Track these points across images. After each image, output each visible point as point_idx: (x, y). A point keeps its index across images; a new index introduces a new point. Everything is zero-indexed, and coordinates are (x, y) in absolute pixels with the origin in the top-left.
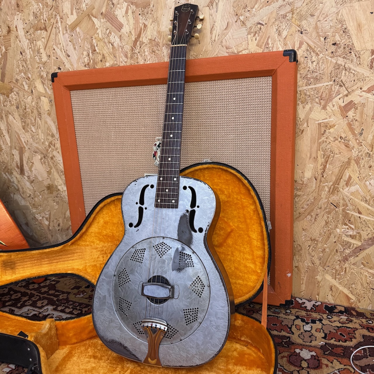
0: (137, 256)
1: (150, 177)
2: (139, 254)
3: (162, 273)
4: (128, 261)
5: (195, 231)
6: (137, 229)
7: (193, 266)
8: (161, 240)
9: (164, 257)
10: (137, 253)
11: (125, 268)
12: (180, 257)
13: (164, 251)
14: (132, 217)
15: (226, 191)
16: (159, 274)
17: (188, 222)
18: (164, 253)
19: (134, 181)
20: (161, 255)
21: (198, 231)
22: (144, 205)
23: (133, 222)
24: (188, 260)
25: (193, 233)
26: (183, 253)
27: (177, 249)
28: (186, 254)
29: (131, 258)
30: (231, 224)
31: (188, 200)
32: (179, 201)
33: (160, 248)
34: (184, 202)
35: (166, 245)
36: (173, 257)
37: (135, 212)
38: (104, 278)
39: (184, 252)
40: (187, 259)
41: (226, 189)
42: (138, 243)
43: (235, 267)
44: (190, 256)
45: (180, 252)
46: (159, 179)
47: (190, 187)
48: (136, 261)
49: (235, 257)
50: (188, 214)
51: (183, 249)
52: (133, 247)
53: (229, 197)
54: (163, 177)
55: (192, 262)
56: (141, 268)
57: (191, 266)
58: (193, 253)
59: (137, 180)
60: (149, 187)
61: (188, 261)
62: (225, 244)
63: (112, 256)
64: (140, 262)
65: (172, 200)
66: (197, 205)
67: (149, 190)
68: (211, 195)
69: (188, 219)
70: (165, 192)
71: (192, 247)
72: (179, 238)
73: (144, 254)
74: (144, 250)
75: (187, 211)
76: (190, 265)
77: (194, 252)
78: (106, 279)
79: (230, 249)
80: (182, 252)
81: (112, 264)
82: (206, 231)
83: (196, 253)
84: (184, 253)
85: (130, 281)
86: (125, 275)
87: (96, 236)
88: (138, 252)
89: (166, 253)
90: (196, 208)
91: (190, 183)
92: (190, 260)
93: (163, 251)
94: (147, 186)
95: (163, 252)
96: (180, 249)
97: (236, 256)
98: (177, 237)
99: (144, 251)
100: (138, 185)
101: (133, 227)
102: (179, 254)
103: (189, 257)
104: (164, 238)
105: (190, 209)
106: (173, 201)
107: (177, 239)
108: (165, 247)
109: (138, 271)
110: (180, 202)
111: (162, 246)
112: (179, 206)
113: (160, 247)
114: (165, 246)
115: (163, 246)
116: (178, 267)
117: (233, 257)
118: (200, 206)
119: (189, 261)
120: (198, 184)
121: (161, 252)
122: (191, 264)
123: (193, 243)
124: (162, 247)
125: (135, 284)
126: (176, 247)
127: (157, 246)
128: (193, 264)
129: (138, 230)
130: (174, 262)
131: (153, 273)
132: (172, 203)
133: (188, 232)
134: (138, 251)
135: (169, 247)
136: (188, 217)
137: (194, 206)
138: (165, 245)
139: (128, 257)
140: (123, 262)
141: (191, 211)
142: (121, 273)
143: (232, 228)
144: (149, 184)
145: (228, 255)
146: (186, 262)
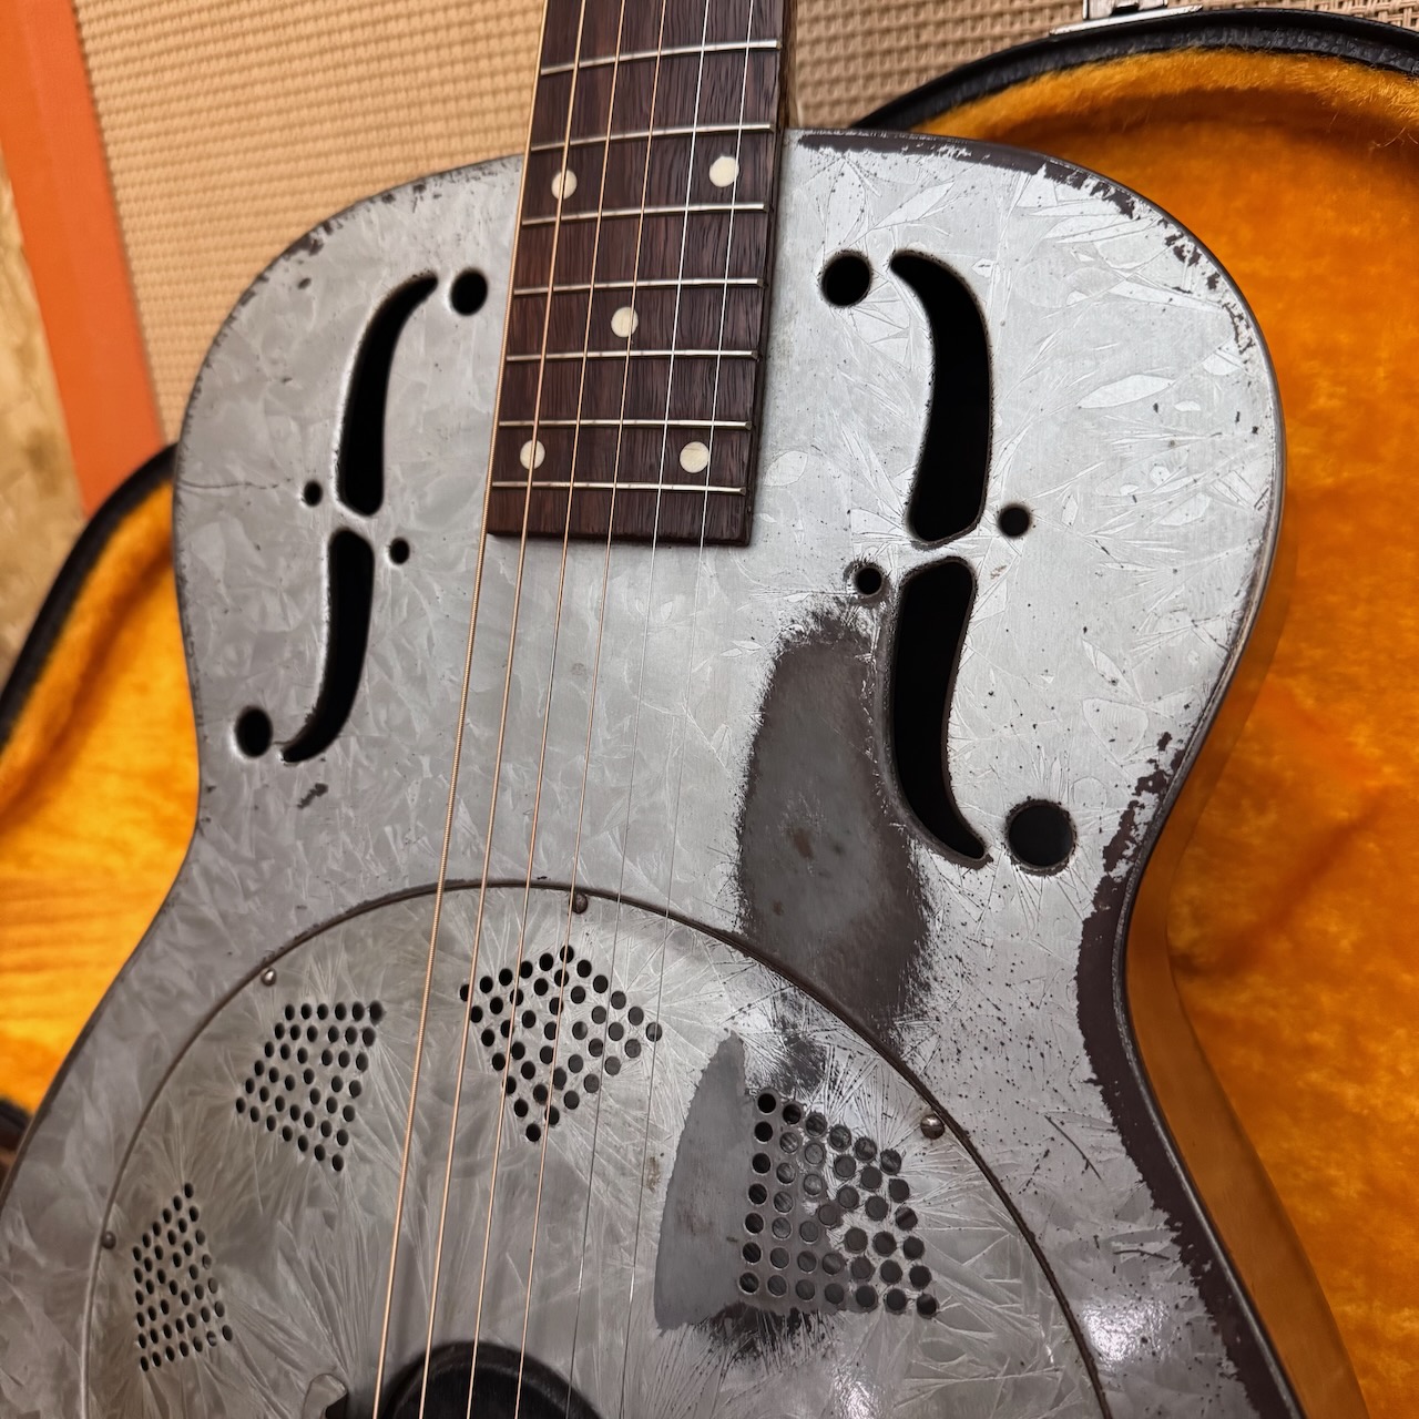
0: (299, 1080)
1: (444, 187)
2: (314, 1063)
3: (540, 1324)
4: (215, 1112)
5: (966, 847)
6: (308, 771)
7: (928, 1308)
8: (552, 931)
9: (570, 1139)
10: (302, 1041)
11: (188, 1191)
12: (760, 1163)
13: (576, 1063)
14: (266, 645)
15: (1323, 384)
16: (513, 1334)
17: (876, 721)
18: (574, 1082)
19: (290, 251)
20: (536, 1113)
21: (998, 850)
22: (386, 509)
23: (269, 705)
24: (857, 1219)
25: (935, 865)
26: (792, 1113)
27: (728, 1058)
28: (839, 1136)
29: (240, 1091)
30: (1362, 739)
31: (877, 436)
32: (768, 453)
33: (529, 1019)
34: (830, 468)
35: (601, 984)
36: (668, 1150)
37: (295, 592)
38: (27, 1243)
39: (813, 1103)
40: (848, 1200)
41: (1328, 354)
42: (319, 930)
43: (1370, 1180)
44: (893, 1160)
45: (766, 1102)
46: (536, 195)
47: (912, 267)
48: (287, 1134)
49: (1385, 1078)
50: (871, 622)
51: (805, 1063)
52: (261, 971)
53: (1363, 448)
54: (583, 161)
55: (914, 1249)
56: (329, 1220)
57: (896, 1303)
58: (932, 1134)
59: (322, 235)
60: (442, 297)
61: (855, 1239)
62: (1281, 946)
63: (88, 1047)
64: (319, 1153)
65: (683, 436)
66: (999, 493)
67: (435, 334)
68: (1206, 348)
69: (875, 690)
70: (605, 337)
71: (921, 1047)
72: (752, 916)
73: (362, 1063)
74: (366, 1021)
75: (868, 578)
76: (882, 1289)
77: (939, 1124)
78: (42, 1261)
79: (1327, 1000)
80: (782, 1099)
81: (90, 1117)
82: (1112, 854)
83: (962, 1135)
84: (816, 1124)
85: (227, 1333)
86: (186, 1261)
87: (136, 802)
88: (312, 1034)
89: (592, 1084)
90: (980, 545)
91: (920, 206)
92: (888, 1225)
93: (560, 1060)
94: (418, 289)
95: (559, 1079)
96: (764, 1059)
97: (1393, 1070)
98: (732, 903)
99: (369, 1037)
100: (331, 287)
101: (276, 754)
102: (752, 1116)
103: (871, 1180)
104: (581, 899)
105: (900, 556)
106: (696, 457)
107: (727, 924)
108: (583, 1012)
109: (303, 1253)
110: (782, 472)
111: (554, 991)
112: (768, 519)
113: (532, 1002)
114: (594, 999)
115: (565, 993)
116: (727, 1292)
117: (1361, 1076)
118: (1039, 517)
119: (872, 1229)
120: (1021, 213)
121: (544, 1075)
122: (891, 1273)
123: (937, 1000)
124: (555, 1006)
125: (275, 1387)
126: (716, 1025)
127: (498, 989)
128: (921, 1277)
129: (321, 789)
130: (681, 1218)
131: (449, 1307)
132: (678, 475)
133: (864, 848)
134: (314, 1020)
135: (636, 1016)
136: (876, 660)
137: (966, 519)
138: (587, 984)
139: (222, 1078)
140: (177, 1118)
141: (919, 581)
142: (157, 1230)
143: (1372, 783)
144: (437, 268)
145: (1309, 1053)
146: (836, 1237)
